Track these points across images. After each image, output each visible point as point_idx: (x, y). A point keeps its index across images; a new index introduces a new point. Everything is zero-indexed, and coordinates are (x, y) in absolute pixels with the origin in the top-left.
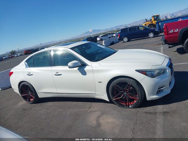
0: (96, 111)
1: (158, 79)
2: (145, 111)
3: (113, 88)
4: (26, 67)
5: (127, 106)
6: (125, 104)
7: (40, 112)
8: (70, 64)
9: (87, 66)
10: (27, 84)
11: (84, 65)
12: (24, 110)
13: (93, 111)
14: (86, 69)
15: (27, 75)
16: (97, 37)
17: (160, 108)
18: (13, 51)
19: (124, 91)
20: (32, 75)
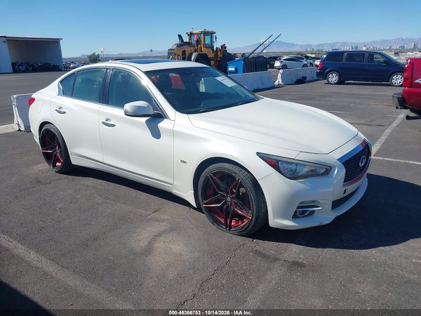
0: (163, 221)
1: (303, 186)
2: (258, 248)
3: (207, 180)
4: (59, 94)
5: (227, 226)
6: (223, 221)
7: (62, 193)
8: (128, 106)
9: (165, 120)
10: (52, 130)
11: (159, 116)
12: (38, 181)
13: (157, 220)
14: (162, 125)
15: (56, 110)
16: (276, 58)
17: (294, 251)
18: (94, 54)
19: (227, 194)
20: (65, 113)
